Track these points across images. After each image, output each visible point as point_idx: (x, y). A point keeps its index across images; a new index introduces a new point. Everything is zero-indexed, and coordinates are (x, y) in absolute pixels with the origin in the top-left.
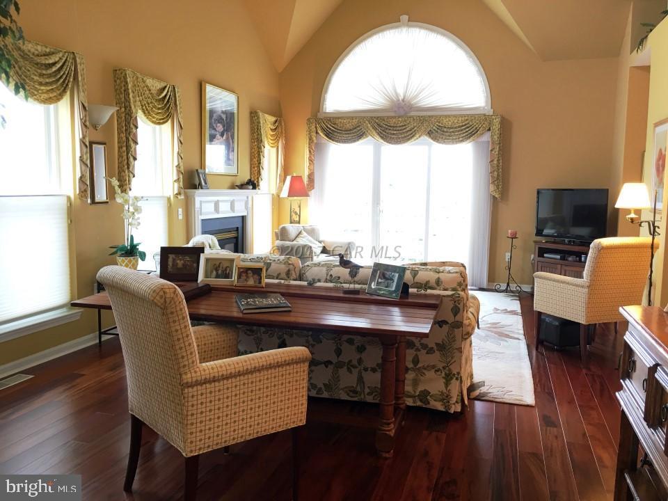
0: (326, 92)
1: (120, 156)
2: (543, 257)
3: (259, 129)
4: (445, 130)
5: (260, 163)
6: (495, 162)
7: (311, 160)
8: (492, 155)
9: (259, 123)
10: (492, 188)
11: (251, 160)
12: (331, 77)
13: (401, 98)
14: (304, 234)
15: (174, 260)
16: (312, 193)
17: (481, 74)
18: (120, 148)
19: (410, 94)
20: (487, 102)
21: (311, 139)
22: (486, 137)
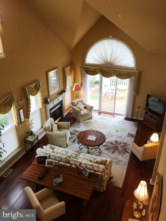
0: (86, 57)
1: (26, 109)
2: (146, 114)
3: (65, 74)
4: (121, 75)
5: (66, 83)
6: (135, 86)
7: (81, 79)
8: (135, 84)
9: (65, 72)
10: (134, 93)
11: (63, 82)
12: (88, 53)
13: (109, 62)
14: (79, 103)
15: (40, 159)
16: (82, 89)
17: (134, 57)
18: (26, 107)
19: (112, 61)
20: (135, 66)
21: (81, 73)
22: (133, 78)
